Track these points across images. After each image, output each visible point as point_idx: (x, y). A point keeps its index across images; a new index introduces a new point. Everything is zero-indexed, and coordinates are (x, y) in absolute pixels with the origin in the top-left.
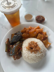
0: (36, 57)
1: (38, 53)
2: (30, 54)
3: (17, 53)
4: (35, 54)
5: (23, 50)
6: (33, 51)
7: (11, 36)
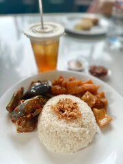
0: (68, 132)
1: (74, 124)
2: (56, 122)
3: (28, 116)
4: (65, 125)
5: (42, 113)
6: (63, 117)
7: (30, 84)
